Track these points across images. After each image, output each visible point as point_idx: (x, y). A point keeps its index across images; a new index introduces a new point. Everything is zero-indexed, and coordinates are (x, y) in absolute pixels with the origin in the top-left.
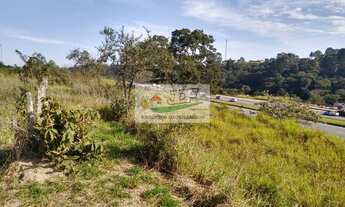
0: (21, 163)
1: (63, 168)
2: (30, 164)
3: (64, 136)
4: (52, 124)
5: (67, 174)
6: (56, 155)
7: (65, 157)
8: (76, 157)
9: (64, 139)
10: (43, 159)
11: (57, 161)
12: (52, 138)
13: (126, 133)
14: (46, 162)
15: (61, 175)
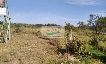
0: (67, 54)
1: (79, 58)
2: (70, 55)
3: (80, 48)
4: (76, 44)
5: (80, 60)
6: (77, 54)
7: (80, 55)
8: (83, 56)
9: (80, 49)
10: (73, 54)
11: (77, 56)
12: (76, 48)
13: (98, 50)
14: (74, 55)
15: (78, 60)
